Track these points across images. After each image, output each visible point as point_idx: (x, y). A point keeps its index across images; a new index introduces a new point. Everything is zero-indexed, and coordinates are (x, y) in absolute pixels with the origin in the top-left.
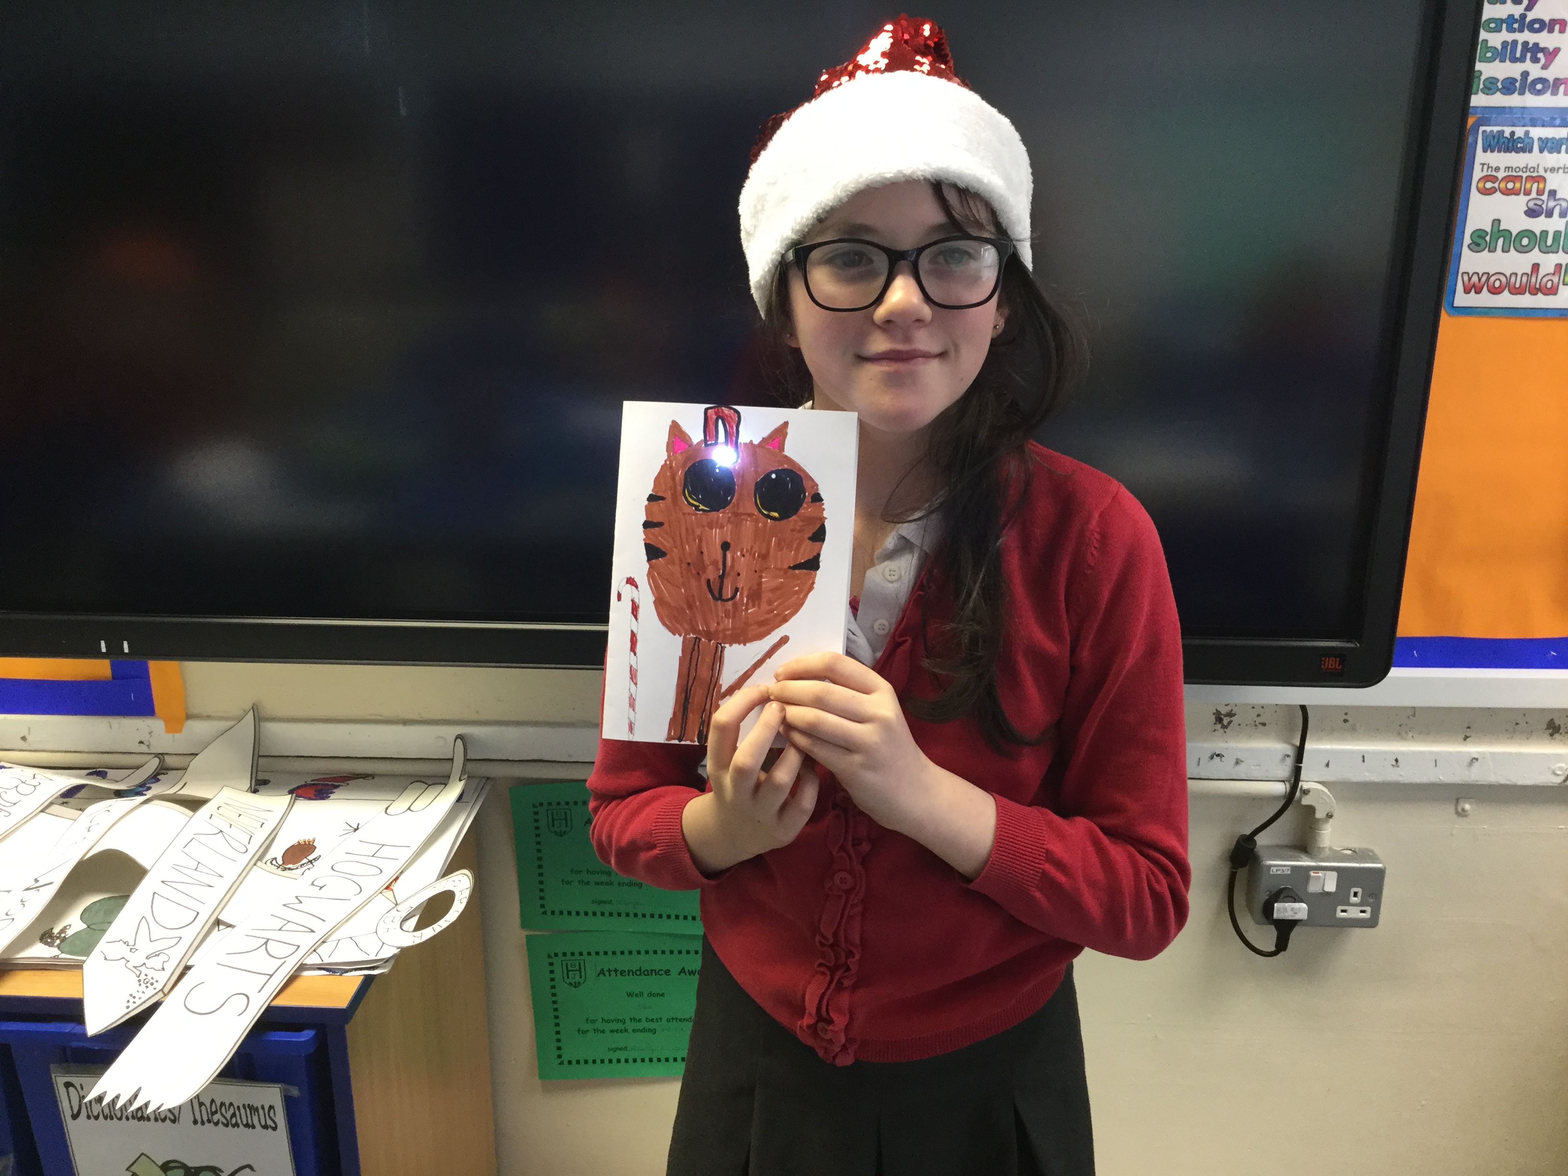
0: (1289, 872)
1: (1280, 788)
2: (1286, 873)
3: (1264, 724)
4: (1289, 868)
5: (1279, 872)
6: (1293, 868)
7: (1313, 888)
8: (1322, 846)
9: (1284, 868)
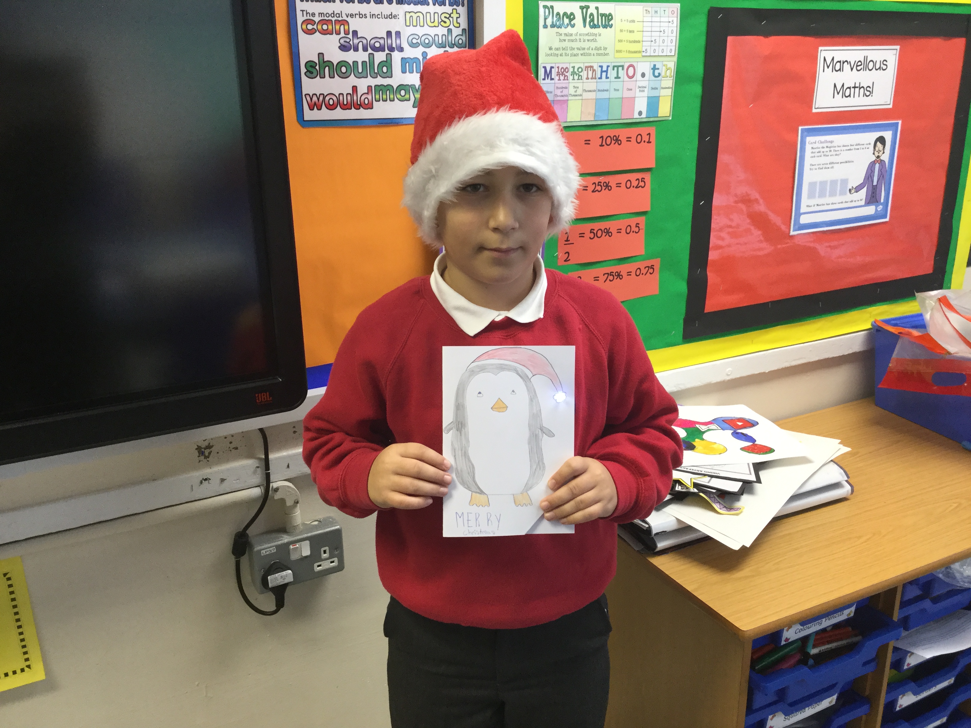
0: (275, 550)
1: (257, 492)
2: (273, 552)
3: (236, 448)
4: (275, 548)
5: (268, 553)
6: (277, 547)
7: (294, 557)
8: (295, 525)
9: (271, 549)
